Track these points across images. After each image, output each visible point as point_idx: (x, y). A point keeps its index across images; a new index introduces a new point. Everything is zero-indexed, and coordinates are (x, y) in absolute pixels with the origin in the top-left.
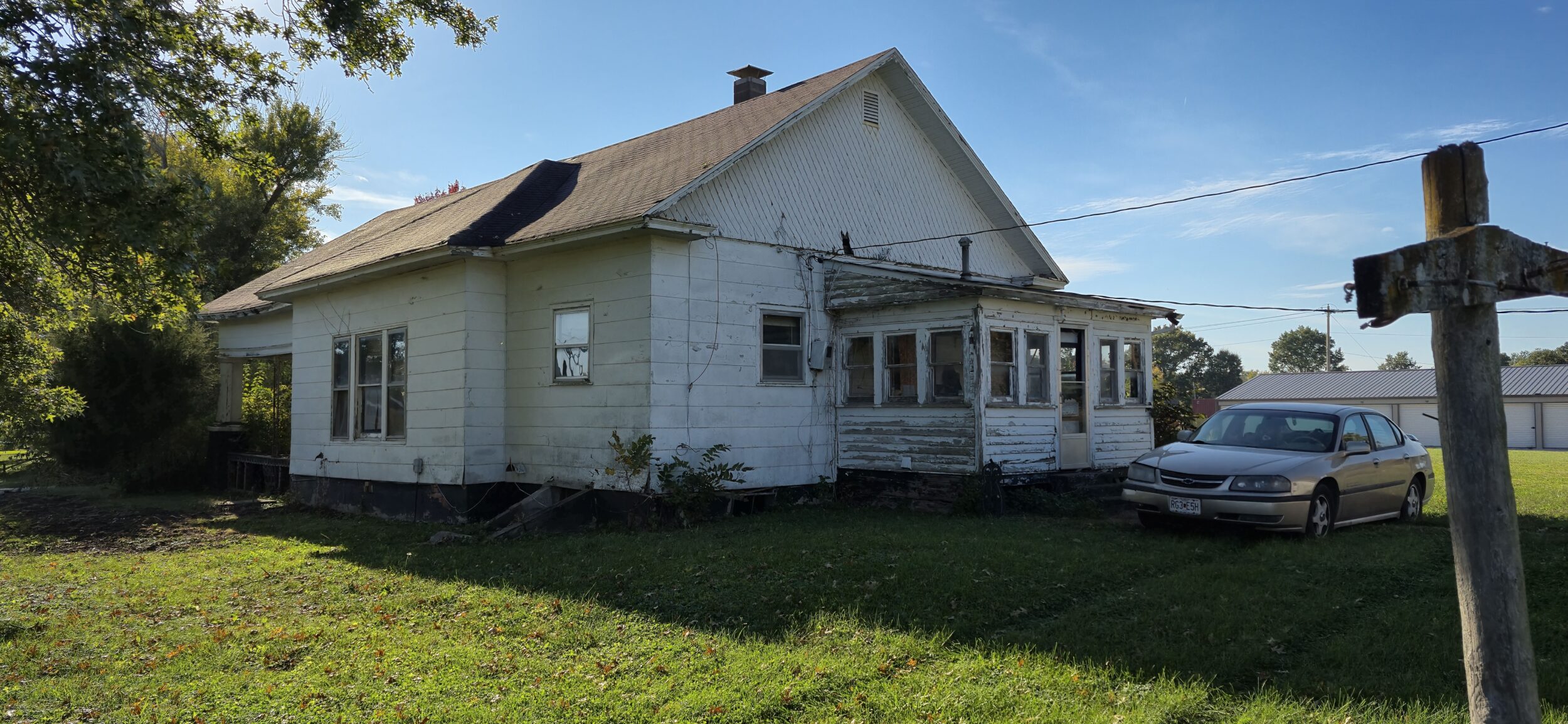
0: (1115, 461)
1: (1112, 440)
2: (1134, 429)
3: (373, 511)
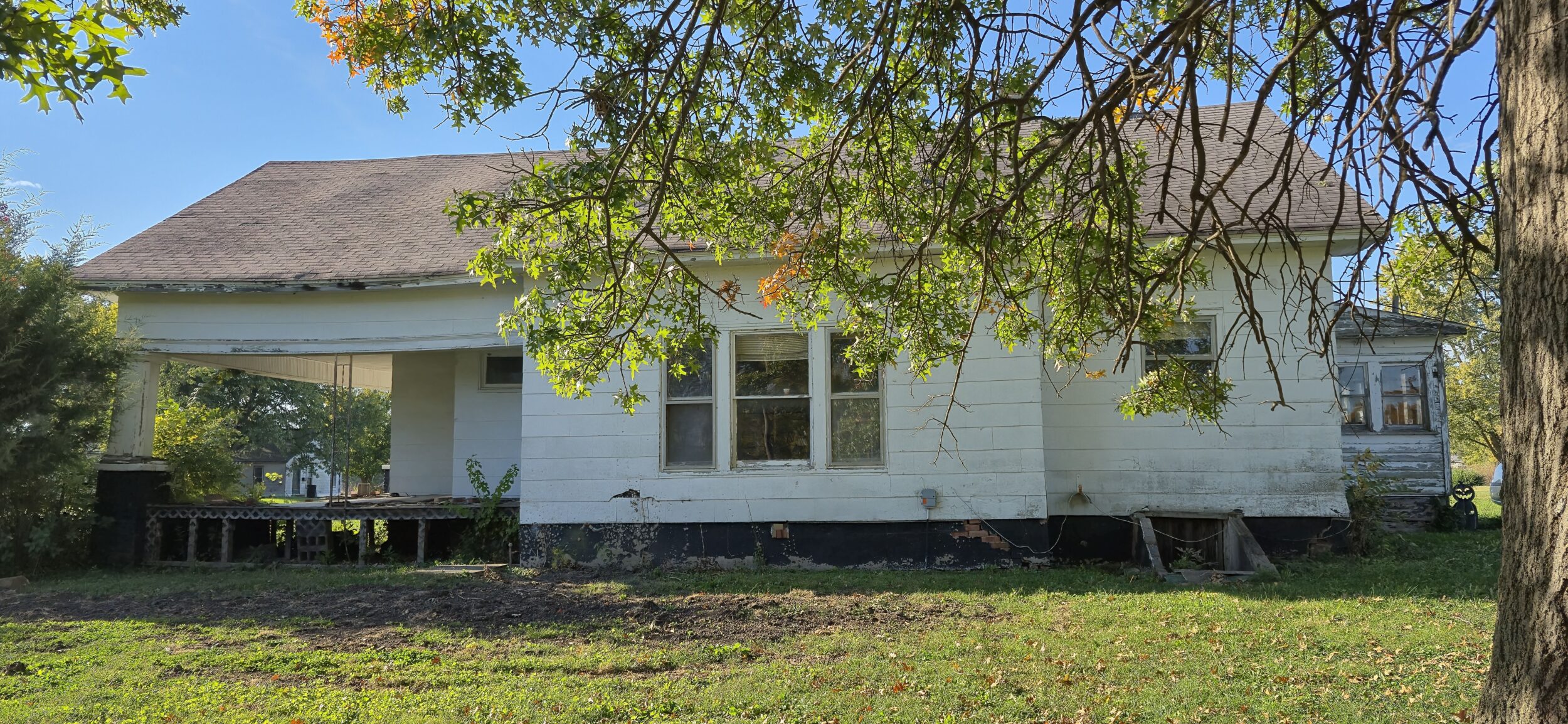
3: (788, 562)
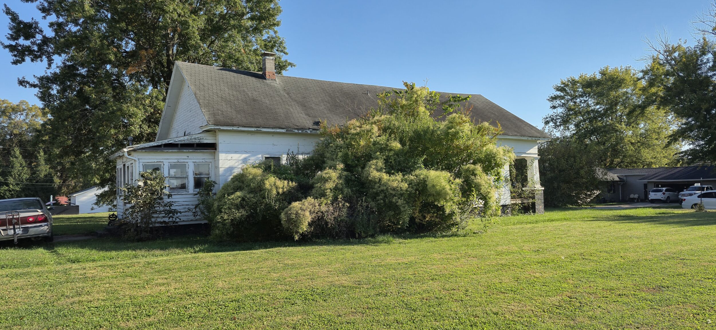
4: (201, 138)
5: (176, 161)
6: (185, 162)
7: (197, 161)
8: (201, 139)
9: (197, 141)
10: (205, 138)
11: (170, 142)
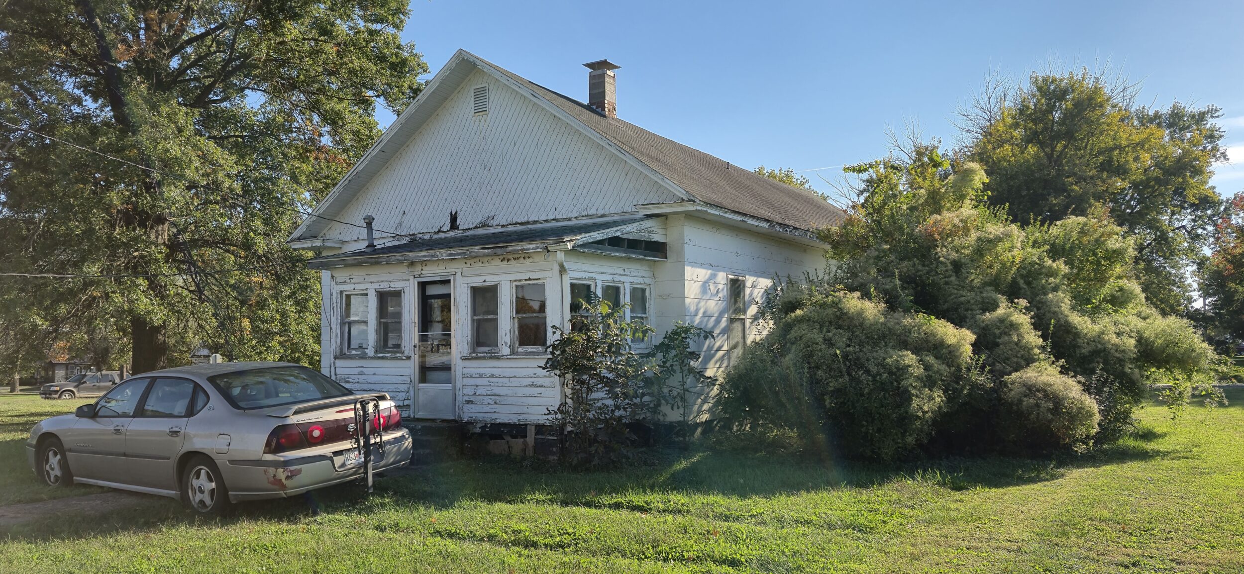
0: (495, 416)
1: (489, 393)
2: (528, 381)
4: (651, 229)
5: (609, 278)
6: (620, 282)
7: (636, 280)
8: (650, 232)
9: (645, 237)
10: (655, 230)
11: (617, 234)
